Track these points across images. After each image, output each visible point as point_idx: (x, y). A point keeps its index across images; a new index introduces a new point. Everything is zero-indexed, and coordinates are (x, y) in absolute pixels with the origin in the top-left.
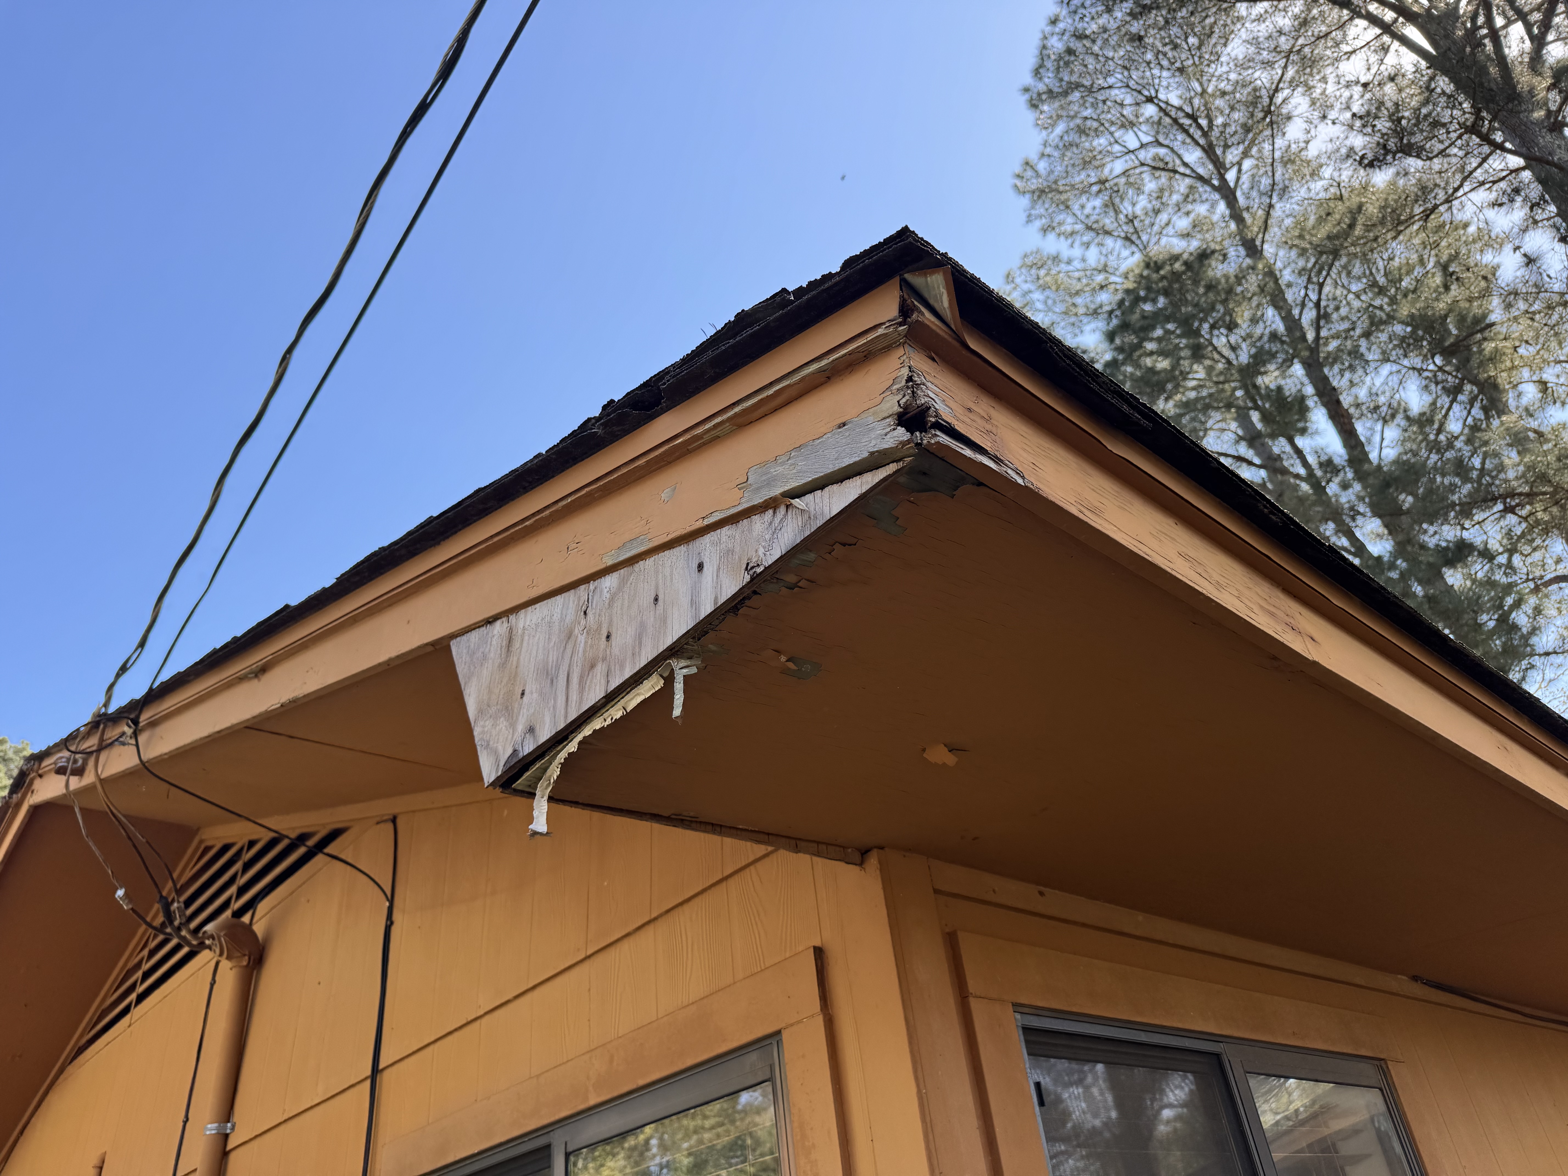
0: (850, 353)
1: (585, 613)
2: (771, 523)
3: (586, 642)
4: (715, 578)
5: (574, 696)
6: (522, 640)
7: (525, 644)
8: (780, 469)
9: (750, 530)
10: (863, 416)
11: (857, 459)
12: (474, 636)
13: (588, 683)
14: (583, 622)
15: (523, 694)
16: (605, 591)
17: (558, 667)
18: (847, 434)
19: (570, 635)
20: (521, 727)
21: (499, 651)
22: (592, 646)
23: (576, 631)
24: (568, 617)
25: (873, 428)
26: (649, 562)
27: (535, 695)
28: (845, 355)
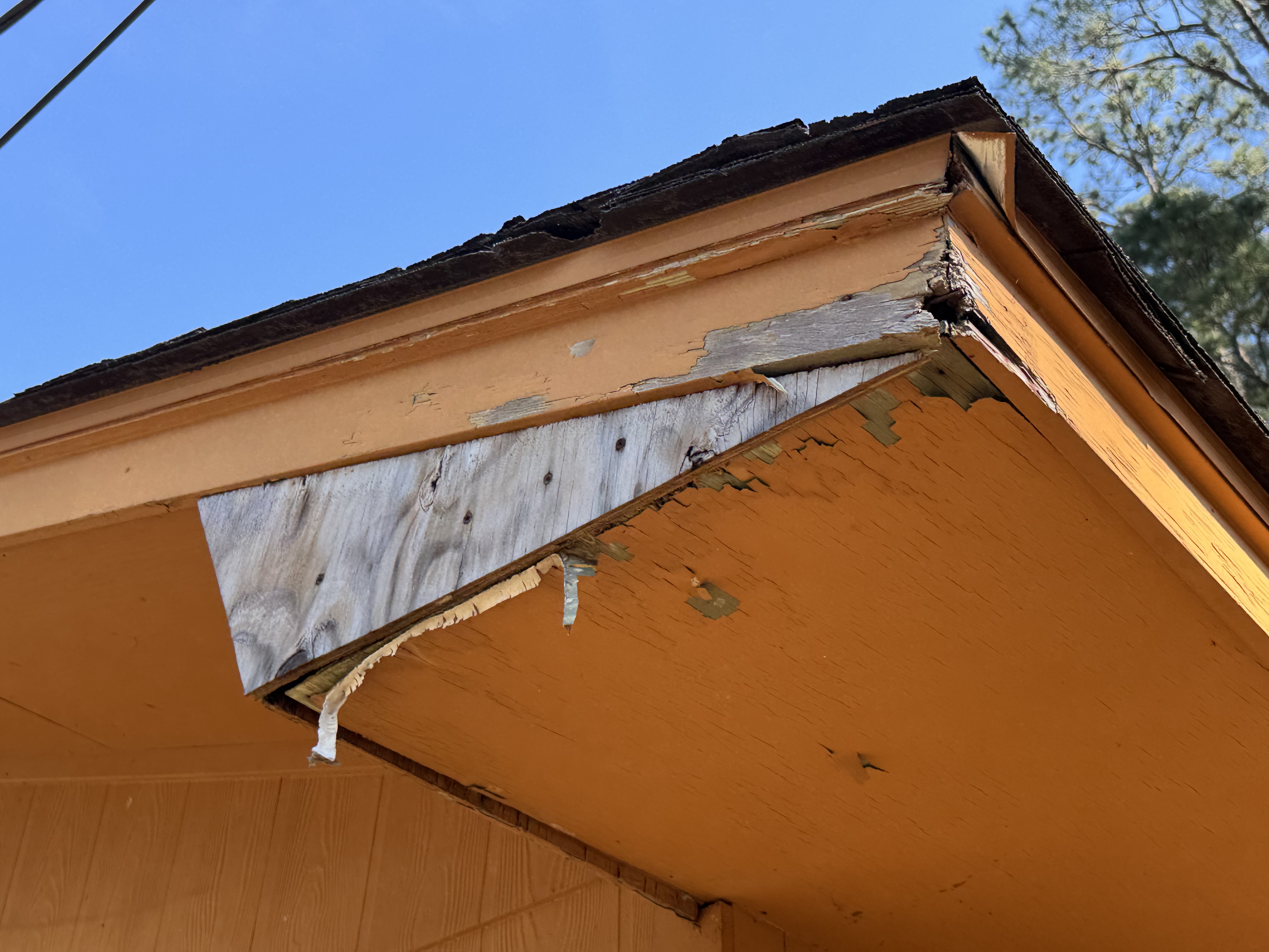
0: (870, 213)
1: (434, 484)
2: (731, 402)
3: (431, 523)
4: (640, 461)
5: (405, 588)
6: (325, 510)
7: (329, 515)
8: (755, 339)
9: (700, 409)
10: (877, 291)
11: (864, 340)
12: (241, 497)
13: (428, 574)
14: (430, 496)
15: (320, 579)
16: (470, 460)
17: (382, 549)
18: (853, 310)
19: (405, 510)
20: (312, 621)
21: (283, 521)
22: (439, 527)
23: (417, 507)
24: (405, 488)
25: (889, 308)
26: (545, 431)
27: (341, 583)
28: (866, 213)
